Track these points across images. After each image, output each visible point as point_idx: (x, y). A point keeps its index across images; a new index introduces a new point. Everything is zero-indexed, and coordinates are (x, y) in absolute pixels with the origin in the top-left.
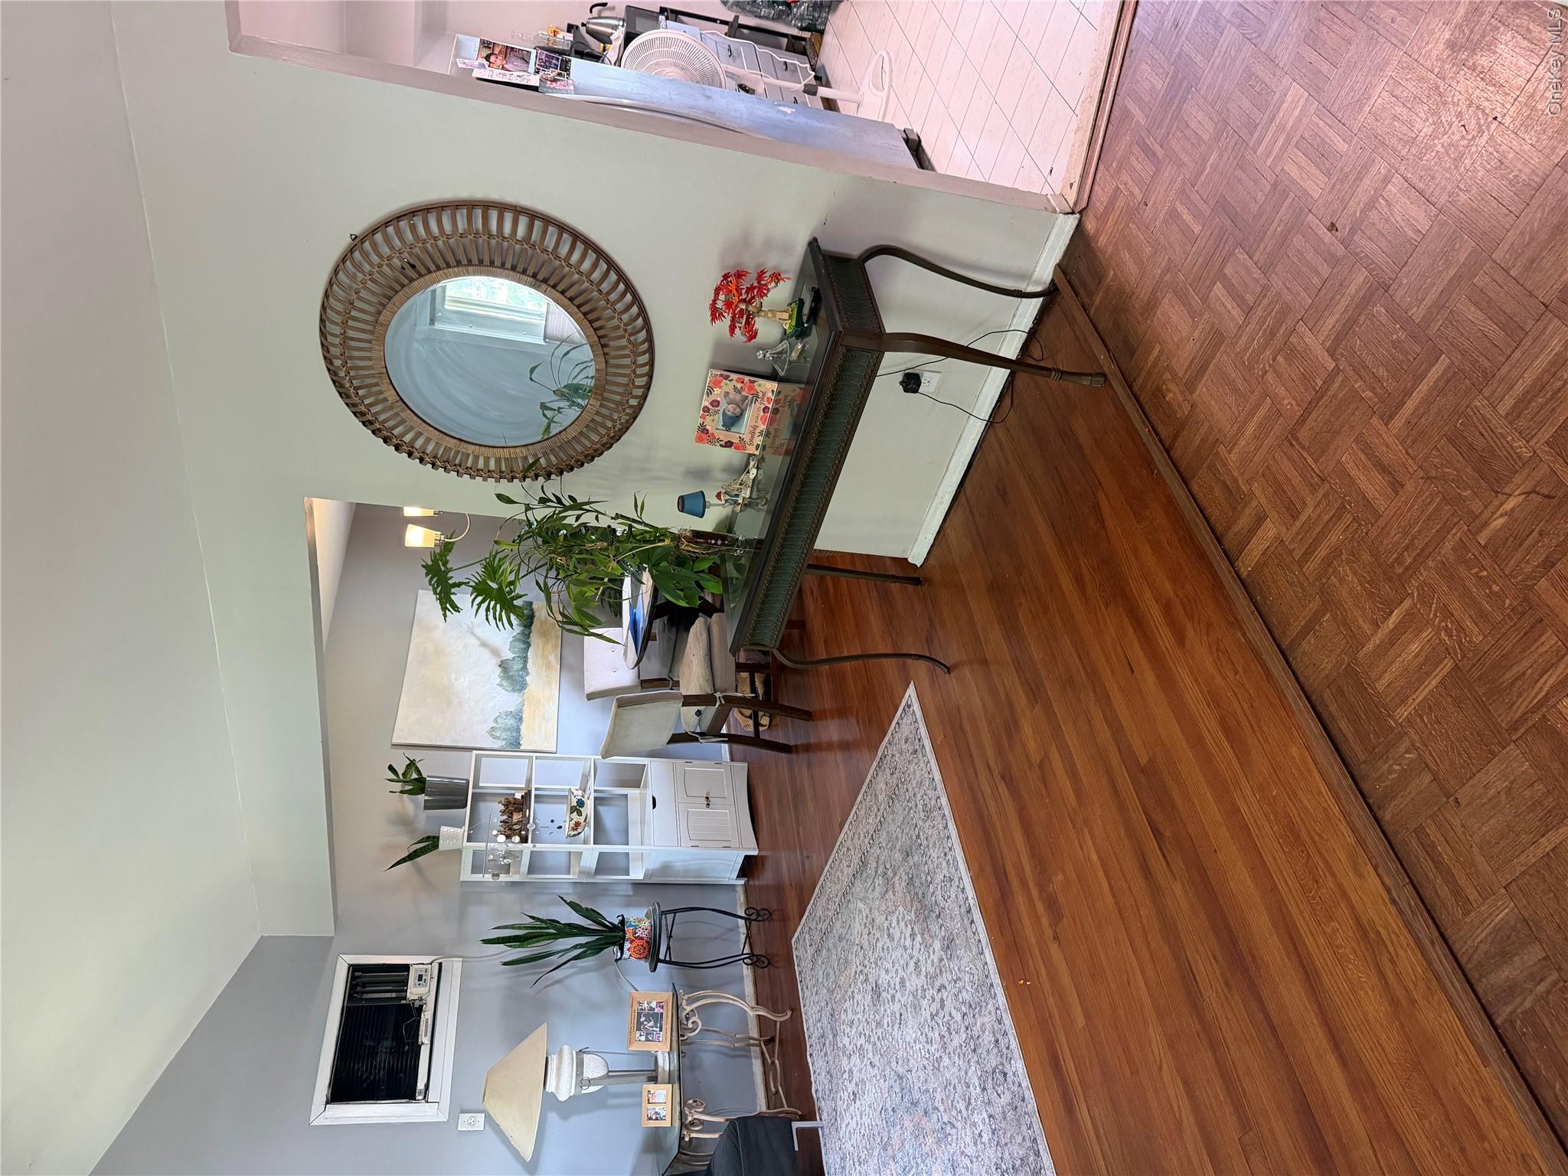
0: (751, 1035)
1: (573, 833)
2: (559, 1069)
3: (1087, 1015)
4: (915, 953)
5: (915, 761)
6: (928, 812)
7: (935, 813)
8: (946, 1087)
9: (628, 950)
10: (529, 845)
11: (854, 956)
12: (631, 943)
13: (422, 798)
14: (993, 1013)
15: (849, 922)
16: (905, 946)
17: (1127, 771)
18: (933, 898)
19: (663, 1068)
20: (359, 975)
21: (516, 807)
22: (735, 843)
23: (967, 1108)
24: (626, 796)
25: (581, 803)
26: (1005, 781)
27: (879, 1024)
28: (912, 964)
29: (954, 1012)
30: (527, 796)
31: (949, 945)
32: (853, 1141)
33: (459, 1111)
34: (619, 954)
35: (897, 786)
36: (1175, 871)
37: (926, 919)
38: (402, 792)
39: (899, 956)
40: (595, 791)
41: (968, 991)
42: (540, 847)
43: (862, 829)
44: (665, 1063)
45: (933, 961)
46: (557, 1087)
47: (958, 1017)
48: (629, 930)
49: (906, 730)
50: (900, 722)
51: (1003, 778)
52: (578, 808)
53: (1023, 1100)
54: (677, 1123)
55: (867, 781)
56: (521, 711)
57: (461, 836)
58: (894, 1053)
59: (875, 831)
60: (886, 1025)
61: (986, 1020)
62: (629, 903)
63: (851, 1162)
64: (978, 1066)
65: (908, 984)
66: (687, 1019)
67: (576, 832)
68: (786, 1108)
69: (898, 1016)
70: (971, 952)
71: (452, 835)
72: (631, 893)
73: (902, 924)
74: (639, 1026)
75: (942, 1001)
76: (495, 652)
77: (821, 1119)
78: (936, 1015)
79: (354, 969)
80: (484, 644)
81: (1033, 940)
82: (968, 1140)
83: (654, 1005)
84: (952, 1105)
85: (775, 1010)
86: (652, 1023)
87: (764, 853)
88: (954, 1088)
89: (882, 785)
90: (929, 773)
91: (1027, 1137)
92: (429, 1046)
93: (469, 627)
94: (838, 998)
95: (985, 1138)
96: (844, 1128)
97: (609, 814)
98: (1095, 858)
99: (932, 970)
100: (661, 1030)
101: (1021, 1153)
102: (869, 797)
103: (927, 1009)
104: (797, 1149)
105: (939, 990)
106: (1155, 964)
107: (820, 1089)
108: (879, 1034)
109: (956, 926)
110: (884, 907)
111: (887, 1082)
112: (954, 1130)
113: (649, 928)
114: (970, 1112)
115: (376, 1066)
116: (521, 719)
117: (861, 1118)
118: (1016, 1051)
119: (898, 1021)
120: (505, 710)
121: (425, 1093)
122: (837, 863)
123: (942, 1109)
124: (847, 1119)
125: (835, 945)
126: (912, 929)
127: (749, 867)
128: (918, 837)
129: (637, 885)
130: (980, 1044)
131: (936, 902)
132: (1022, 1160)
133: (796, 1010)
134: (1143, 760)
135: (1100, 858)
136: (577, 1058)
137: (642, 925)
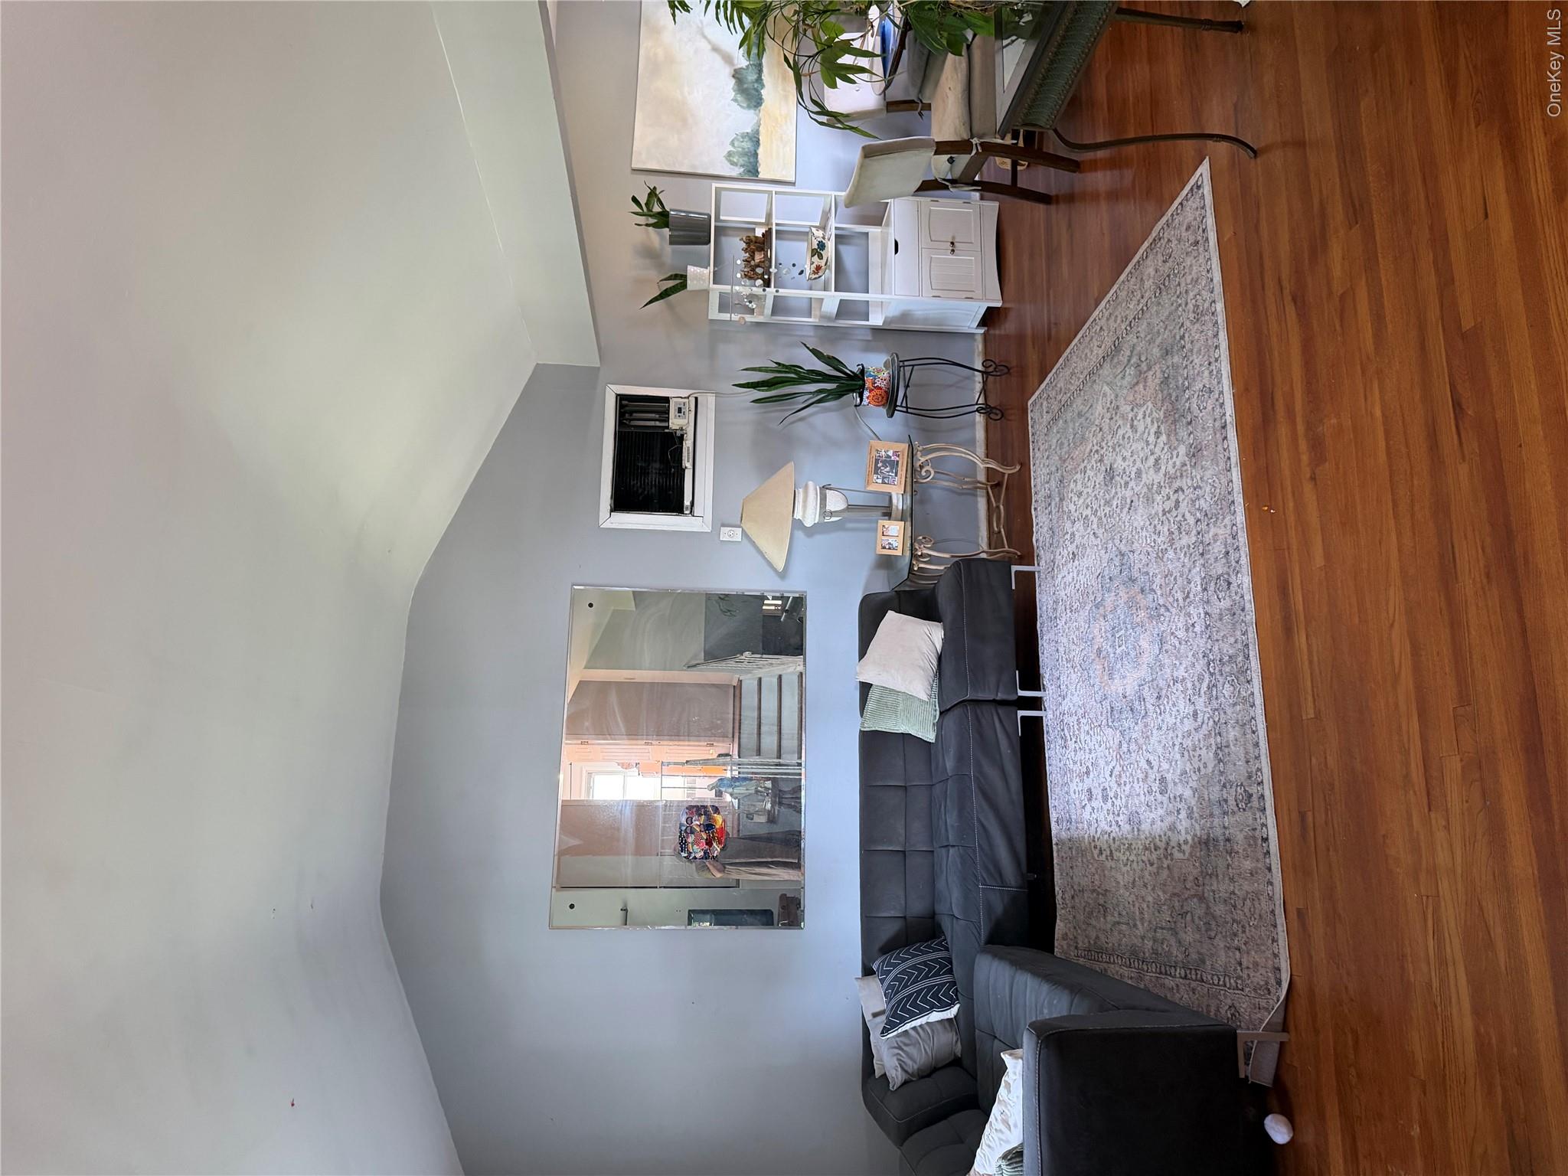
0: (979, 479)
1: (814, 276)
2: (805, 501)
3: (1327, 556)
4: (1157, 450)
5: (1195, 254)
6: (1199, 315)
7: (1207, 318)
8: (1167, 576)
9: (868, 398)
10: (771, 290)
11: (1091, 435)
12: (870, 392)
13: (666, 231)
14: (1229, 527)
15: (1091, 401)
16: (1147, 442)
17: (1444, 330)
18: (1187, 405)
19: (897, 507)
20: (626, 405)
21: (758, 245)
22: (978, 293)
23: (1184, 600)
24: (867, 234)
25: (822, 246)
26: (1295, 303)
27: (1108, 503)
28: (1152, 460)
29: (1188, 515)
30: (768, 235)
31: (1195, 452)
32: (1068, 591)
33: (719, 525)
34: (858, 399)
35: (1169, 276)
36: (1466, 452)
37: (1175, 422)
38: (647, 225)
39: (1140, 448)
40: (836, 228)
41: (1206, 501)
42: (782, 292)
43: (1120, 312)
44: (898, 503)
45: (1175, 463)
46: (804, 516)
47: (1191, 521)
48: (868, 381)
49: (1189, 215)
50: (1185, 203)
51: (1294, 300)
52: (818, 250)
53: (1243, 610)
54: (908, 554)
55: (1135, 260)
56: (757, 132)
57: (707, 277)
58: (1119, 532)
59: (1134, 318)
60: (1114, 506)
61: (1220, 532)
62: (868, 348)
63: (1063, 607)
64: (1203, 569)
65: (1144, 476)
66: (921, 467)
67: (817, 276)
68: (1007, 548)
69: (1129, 501)
70: (1218, 465)
71: (699, 275)
72: (870, 338)
73: (1148, 420)
74: (877, 470)
75: (1177, 502)
76: (728, 59)
77: (1038, 564)
78: (1169, 512)
79: (623, 400)
80: (716, 49)
81: (1287, 473)
82: (1180, 625)
83: (890, 453)
84: (1171, 593)
85: (1004, 462)
86: (888, 469)
87: (1007, 305)
88: (1175, 579)
89: (1151, 271)
90: (1208, 271)
91: (1240, 641)
92: (691, 471)
93: (698, 27)
94: (1070, 467)
95: (1198, 629)
96: (1060, 579)
97: (849, 254)
98: (1378, 413)
99: (1172, 471)
100: (896, 475)
101: (1231, 652)
102: (1134, 279)
103: (1160, 503)
104: (1014, 588)
105: (1176, 491)
106: (1414, 534)
107: (1041, 539)
108: (1107, 511)
109: (1207, 437)
110: (1131, 398)
111: (1108, 554)
112: (1168, 613)
113: (888, 379)
114: (1186, 603)
115: (648, 483)
116: (757, 143)
117: (1078, 575)
118: (1246, 566)
119: (1128, 506)
120: (742, 132)
121: (691, 509)
122: (1088, 339)
123: (1159, 592)
124: (1064, 572)
125: (1073, 420)
126: (1159, 427)
127: (990, 318)
128: (1182, 337)
129: (876, 330)
130: (1209, 550)
131: (1189, 409)
132: (1230, 657)
133: (1025, 465)
134: (1467, 324)
135: (1384, 415)
136: (820, 493)
137: (881, 375)
